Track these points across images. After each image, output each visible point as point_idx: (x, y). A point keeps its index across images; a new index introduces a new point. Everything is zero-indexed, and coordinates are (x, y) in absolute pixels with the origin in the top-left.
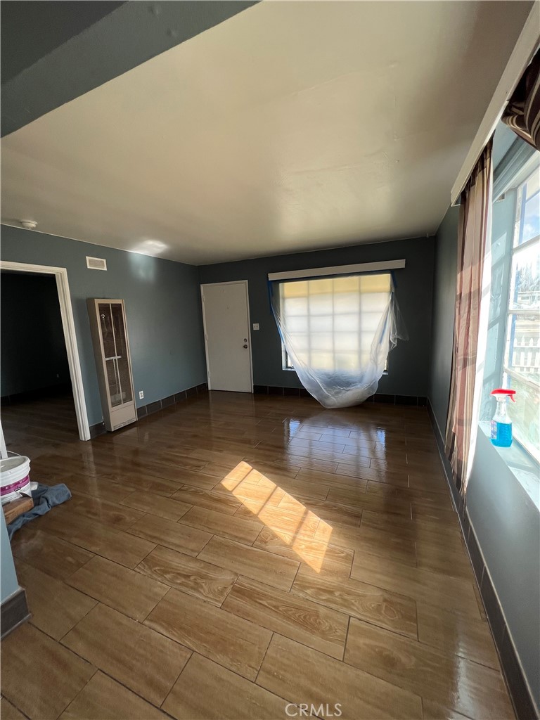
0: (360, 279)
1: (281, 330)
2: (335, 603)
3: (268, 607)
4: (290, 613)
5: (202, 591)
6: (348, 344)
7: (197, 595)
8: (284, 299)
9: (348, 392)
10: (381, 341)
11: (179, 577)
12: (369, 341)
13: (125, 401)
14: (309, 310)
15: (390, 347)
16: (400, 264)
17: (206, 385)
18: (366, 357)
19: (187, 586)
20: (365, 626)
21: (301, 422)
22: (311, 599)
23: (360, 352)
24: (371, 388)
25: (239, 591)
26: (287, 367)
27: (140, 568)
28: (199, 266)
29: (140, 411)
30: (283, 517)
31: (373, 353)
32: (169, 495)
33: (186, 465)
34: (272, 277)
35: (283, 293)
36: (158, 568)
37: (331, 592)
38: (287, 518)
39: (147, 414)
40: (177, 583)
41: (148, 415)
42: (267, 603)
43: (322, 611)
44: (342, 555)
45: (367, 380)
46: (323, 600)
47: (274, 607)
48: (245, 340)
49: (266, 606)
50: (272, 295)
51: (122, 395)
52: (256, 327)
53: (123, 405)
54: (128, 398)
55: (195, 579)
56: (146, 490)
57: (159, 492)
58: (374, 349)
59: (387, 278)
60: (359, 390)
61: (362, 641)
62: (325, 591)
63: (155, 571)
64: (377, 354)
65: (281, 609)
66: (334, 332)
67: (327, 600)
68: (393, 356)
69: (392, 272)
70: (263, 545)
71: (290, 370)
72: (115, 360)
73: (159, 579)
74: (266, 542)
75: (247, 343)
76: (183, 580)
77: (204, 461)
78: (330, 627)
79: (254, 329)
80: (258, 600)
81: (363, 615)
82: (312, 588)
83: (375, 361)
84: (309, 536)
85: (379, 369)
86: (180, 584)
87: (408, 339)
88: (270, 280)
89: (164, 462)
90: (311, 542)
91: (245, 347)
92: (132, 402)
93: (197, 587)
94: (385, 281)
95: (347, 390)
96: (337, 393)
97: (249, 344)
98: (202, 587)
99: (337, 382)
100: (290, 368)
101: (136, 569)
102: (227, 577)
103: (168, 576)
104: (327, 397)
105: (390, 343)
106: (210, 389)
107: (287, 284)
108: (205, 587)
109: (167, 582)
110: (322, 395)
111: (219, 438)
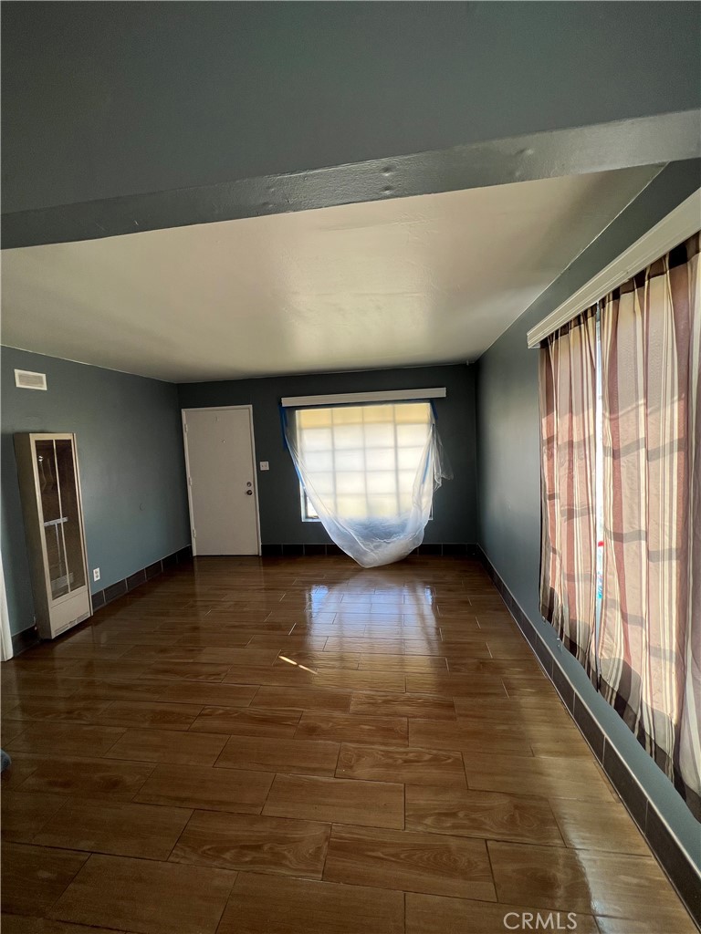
0: (394, 408)
1: (299, 468)
2: (463, 827)
3: (386, 860)
4: (415, 857)
5: (288, 863)
6: (383, 484)
7: (283, 871)
8: (301, 429)
9: (390, 545)
10: (423, 481)
11: (245, 852)
12: (409, 481)
13: (74, 587)
14: (333, 444)
15: (434, 486)
16: (440, 392)
17: (189, 549)
18: (408, 501)
19: (263, 862)
20: (505, 847)
21: (329, 589)
22: (434, 831)
23: (398, 494)
24: (416, 538)
25: (340, 848)
26: (307, 517)
27: (177, 856)
28: (178, 384)
29: (96, 599)
30: (362, 726)
31: (416, 495)
32: (186, 727)
33: (197, 675)
34: (286, 402)
35: (300, 422)
36: (208, 847)
37: (454, 815)
38: (367, 727)
39: (106, 604)
40: (247, 862)
41: (110, 603)
42: (382, 853)
43: (453, 843)
44: (450, 761)
45: (410, 527)
46: (448, 828)
47: (393, 856)
48: (249, 484)
49: (383, 859)
50: (286, 425)
51: (68, 579)
52: (265, 466)
53: (71, 594)
54: (78, 581)
55: (271, 848)
56: (146, 725)
57: (166, 726)
58: (417, 490)
59: (426, 407)
60: (402, 542)
61: (509, 868)
62: (446, 815)
63: (204, 852)
64: (420, 496)
65: (402, 856)
66: (365, 472)
67: (454, 827)
68: (439, 497)
69: (432, 401)
70: (349, 772)
71: (310, 520)
72: (59, 525)
73: (215, 863)
74: (351, 767)
75: (251, 488)
76: (254, 854)
77: (224, 664)
78: (469, 862)
79: (262, 469)
80: (370, 853)
81: (499, 834)
82: (431, 815)
83: (419, 505)
84: (401, 746)
85: (423, 514)
86: (251, 862)
87: (452, 477)
88: (283, 405)
89: (160, 677)
90: (407, 753)
91: (249, 493)
92: (84, 588)
93: (278, 860)
94: (424, 410)
95: (389, 543)
96: (376, 547)
97: (255, 489)
98: (285, 857)
99: (374, 532)
100: (312, 518)
101: (171, 859)
102: (316, 832)
103: (228, 856)
104: (365, 553)
105: (434, 481)
106: (195, 554)
107: (303, 412)
108: (289, 855)
109: (228, 865)
110: (357, 551)
111: (235, 627)
